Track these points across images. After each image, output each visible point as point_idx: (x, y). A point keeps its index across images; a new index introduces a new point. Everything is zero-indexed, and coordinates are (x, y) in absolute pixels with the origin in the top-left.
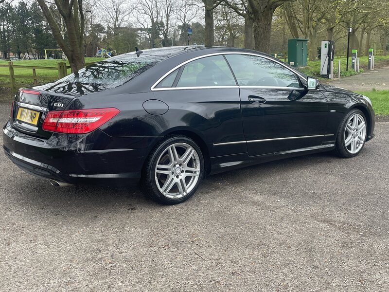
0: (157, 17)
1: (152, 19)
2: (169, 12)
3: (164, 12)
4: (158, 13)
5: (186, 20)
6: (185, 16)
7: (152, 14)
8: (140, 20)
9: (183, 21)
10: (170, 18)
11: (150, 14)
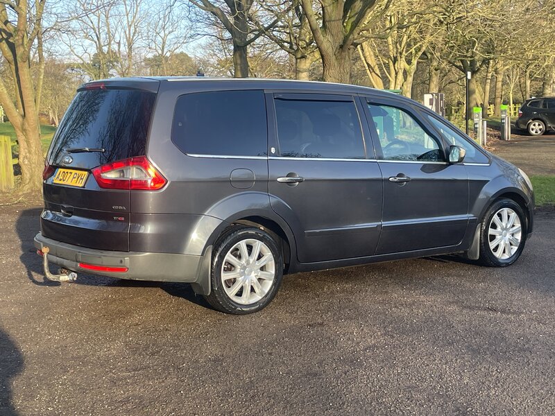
0: (109, 44)
1: (100, 48)
2: (132, 35)
3: (123, 34)
4: (110, 37)
5: (165, 50)
6: (164, 43)
7: (98, 39)
8: (75, 51)
9: (160, 52)
10: (135, 45)
11: (96, 39)
